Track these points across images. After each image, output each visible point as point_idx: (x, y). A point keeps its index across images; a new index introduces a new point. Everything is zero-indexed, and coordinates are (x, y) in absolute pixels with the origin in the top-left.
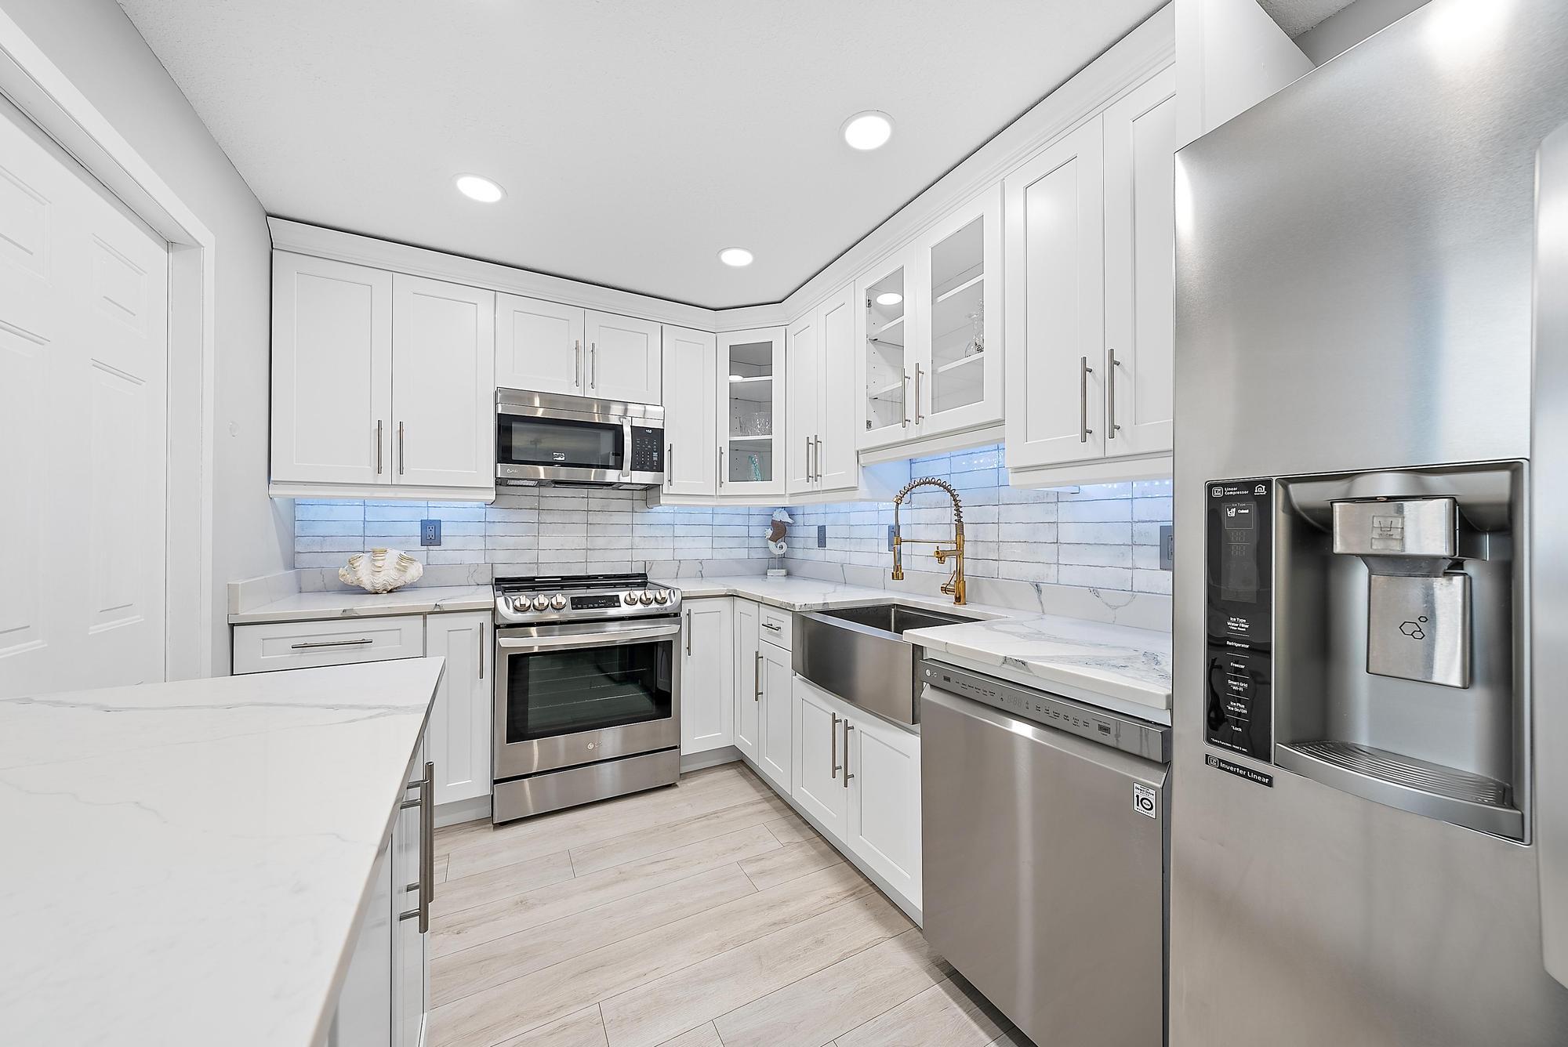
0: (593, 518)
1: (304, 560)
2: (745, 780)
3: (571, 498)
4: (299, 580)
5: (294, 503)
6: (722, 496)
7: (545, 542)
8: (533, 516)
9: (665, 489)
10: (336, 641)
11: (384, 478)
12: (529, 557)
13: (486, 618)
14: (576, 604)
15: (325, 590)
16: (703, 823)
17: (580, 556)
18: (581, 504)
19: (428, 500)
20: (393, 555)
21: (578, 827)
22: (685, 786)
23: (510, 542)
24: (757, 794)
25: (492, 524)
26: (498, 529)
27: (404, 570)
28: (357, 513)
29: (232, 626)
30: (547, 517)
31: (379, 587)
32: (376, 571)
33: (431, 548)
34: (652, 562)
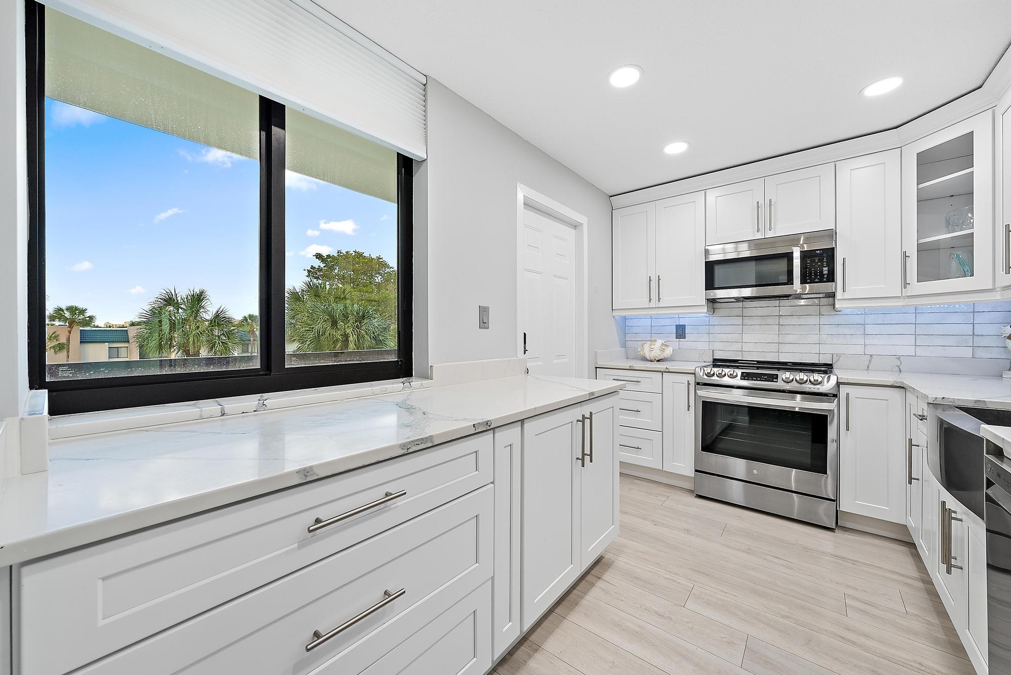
0: (783, 321)
1: (629, 344)
2: (912, 559)
3: (769, 307)
4: (627, 353)
5: (625, 319)
6: (909, 297)
7: (746, 337)
8: (739, 321)
9: (839, 295)
10: (630, 380)
11: (652, 305)
12: (737, 347)
13: (691, 379)
14: (745, 377)
15: (635, 358)
16: (839, 561)
17: (774, 347)
18: (775, 311)
19: (679, 314)
20: (659, 342)
21: (740, 517)
22: (839, 534)
23: (724, 337)
24: (917, 573)
25: (712, 326)
26: (717, 329)
27: (663, 350)
28: (647, 322)
29: (596, 368)
30: (746, 321)
31: (653, 359)
32: (651, 350)
33: (681, 340)
34: (839, 356)
